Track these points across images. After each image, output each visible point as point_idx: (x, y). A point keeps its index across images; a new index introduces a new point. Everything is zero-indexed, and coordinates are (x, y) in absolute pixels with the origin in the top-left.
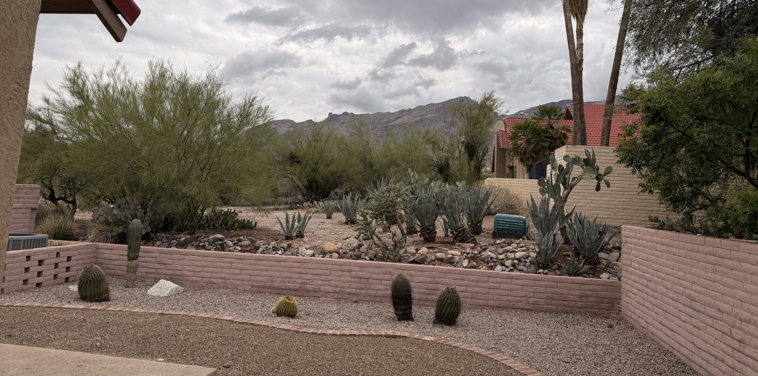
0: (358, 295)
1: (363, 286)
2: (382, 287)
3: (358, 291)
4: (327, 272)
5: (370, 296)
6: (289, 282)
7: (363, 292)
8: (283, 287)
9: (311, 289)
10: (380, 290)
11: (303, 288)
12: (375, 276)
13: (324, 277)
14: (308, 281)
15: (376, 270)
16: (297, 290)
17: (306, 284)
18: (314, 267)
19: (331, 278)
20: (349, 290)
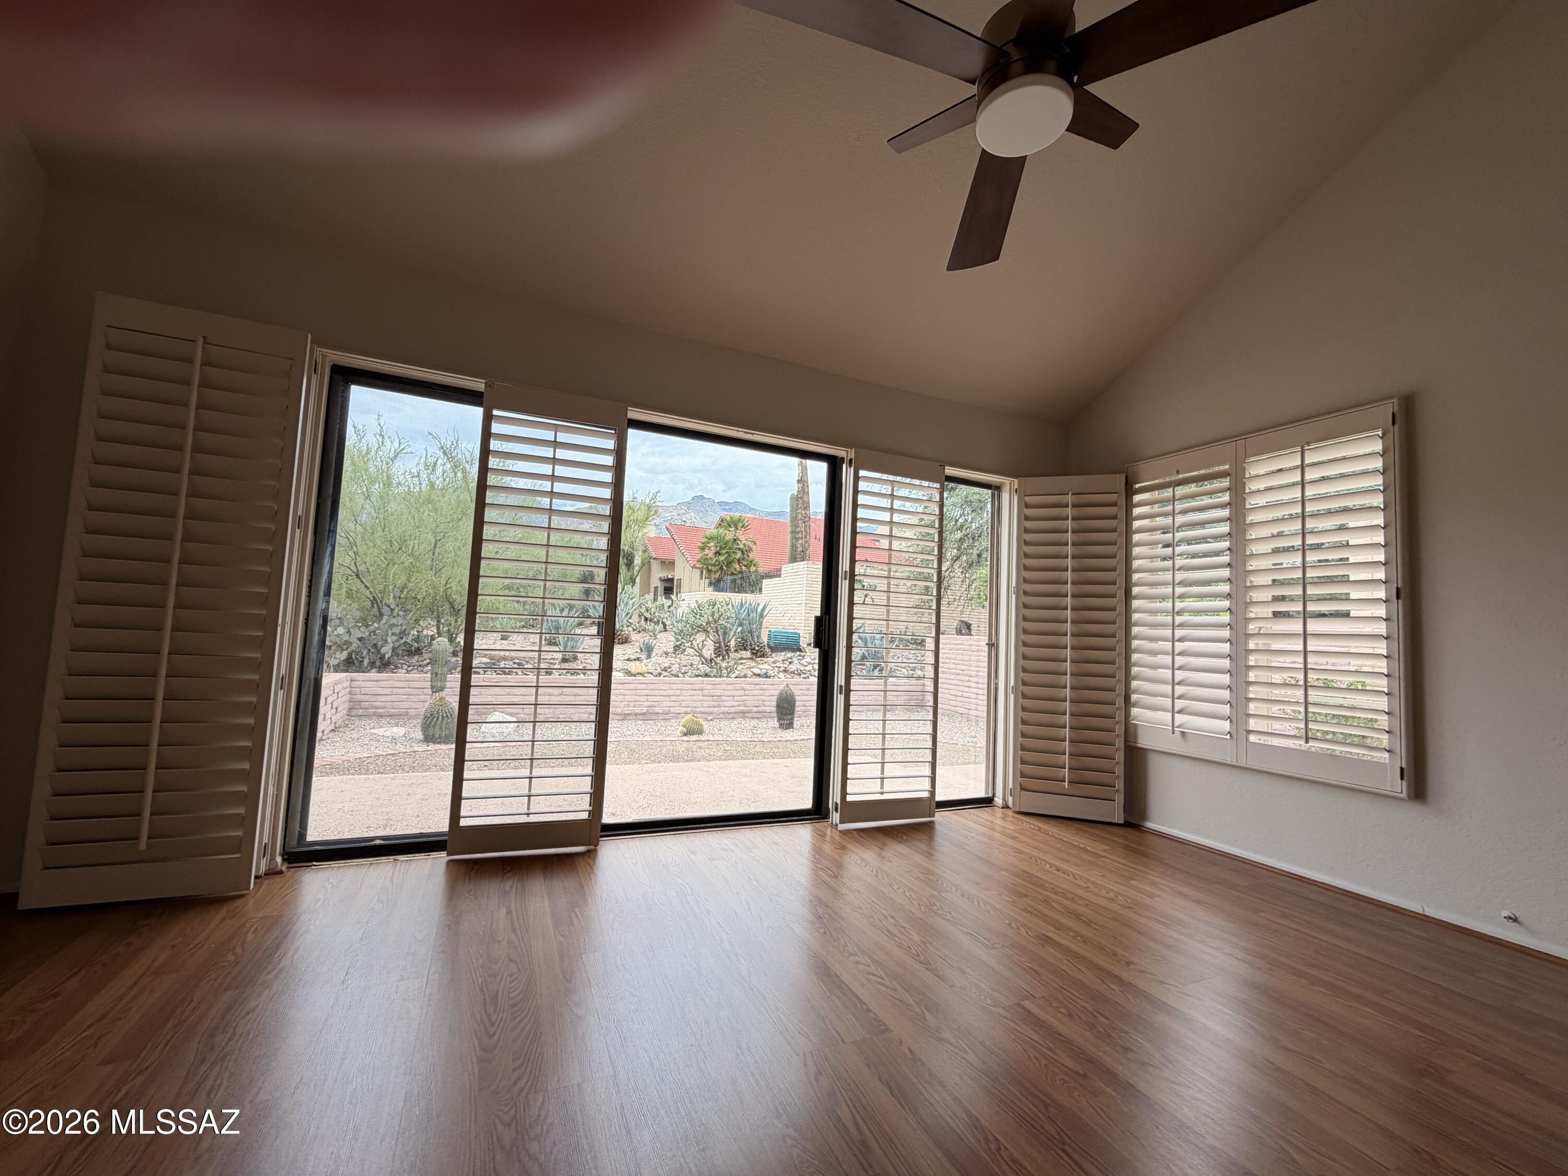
0: (711, 713)
1: (716, 703)
2: (735, 703)
3: (711, 709)
4: (678, 692)
5: (723, 713)
6: (634, 706)
7: (715, 710)
8: (629, 712)
9: (661, 711)
10: (733, 707)
11: (651, 711)
12: (728, 693)
13: (673, 698)
14: (656, 704)
15: (729, 687)
16: (644, 714)
17: (655, 706)
18: (663, 688)
19: (681, 698)
20: (702, 709)
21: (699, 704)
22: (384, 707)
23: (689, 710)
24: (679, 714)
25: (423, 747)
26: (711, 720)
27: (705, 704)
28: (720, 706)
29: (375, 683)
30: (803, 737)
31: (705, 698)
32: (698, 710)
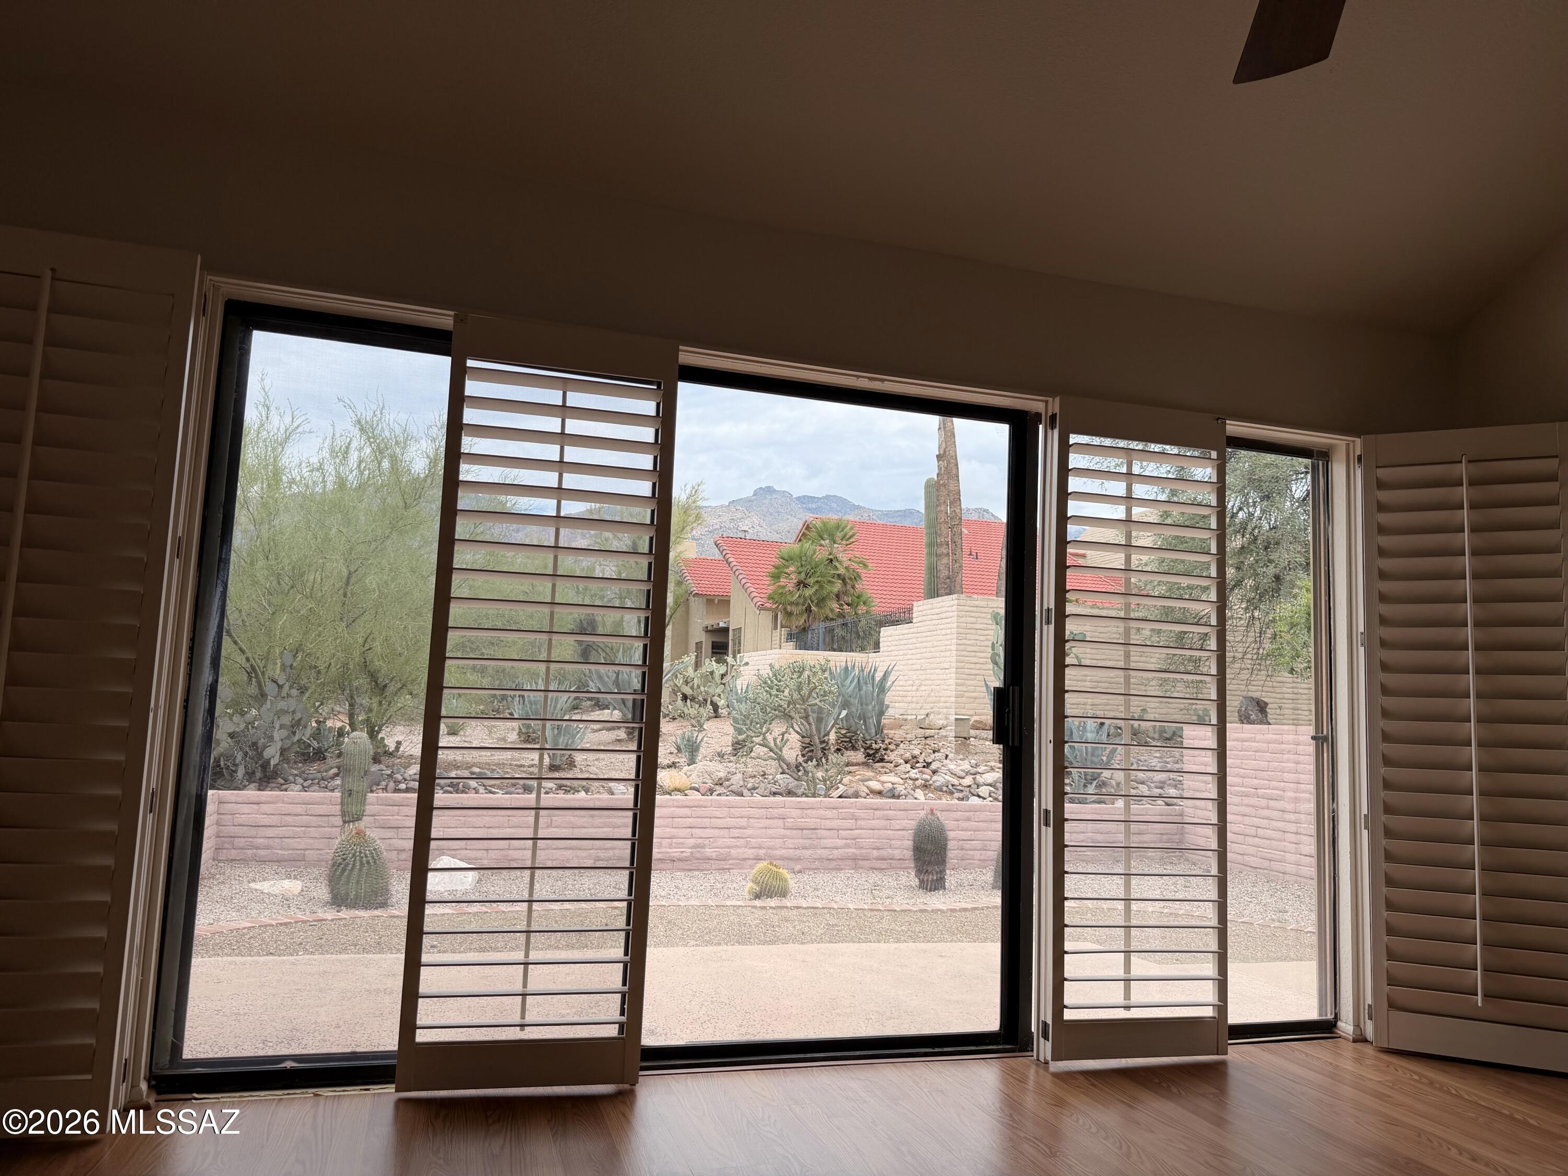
13: (735, 832)
14: (707, 842)
19: (749, 832)
20: (783, 852)
21: (778, 842)
22: (267, 847)
23: (762, 852)
24: (745, 859)
25: (330, 914)
26: (800, 872)
27: (790, 843)
28: (814, 847)
29: (255, 806)
30: (965, 905)
31: (788, 832)
32: (778, 853)
